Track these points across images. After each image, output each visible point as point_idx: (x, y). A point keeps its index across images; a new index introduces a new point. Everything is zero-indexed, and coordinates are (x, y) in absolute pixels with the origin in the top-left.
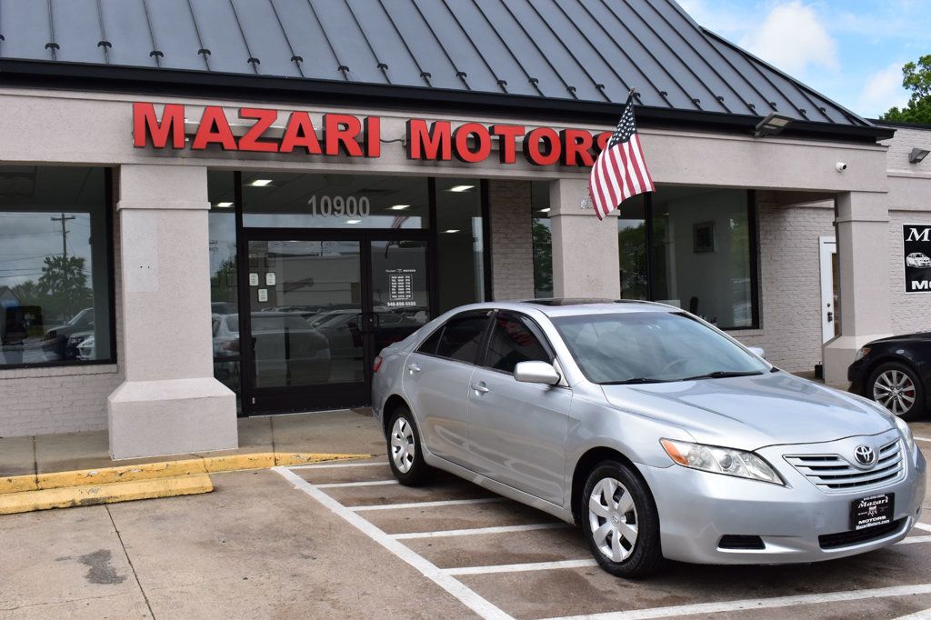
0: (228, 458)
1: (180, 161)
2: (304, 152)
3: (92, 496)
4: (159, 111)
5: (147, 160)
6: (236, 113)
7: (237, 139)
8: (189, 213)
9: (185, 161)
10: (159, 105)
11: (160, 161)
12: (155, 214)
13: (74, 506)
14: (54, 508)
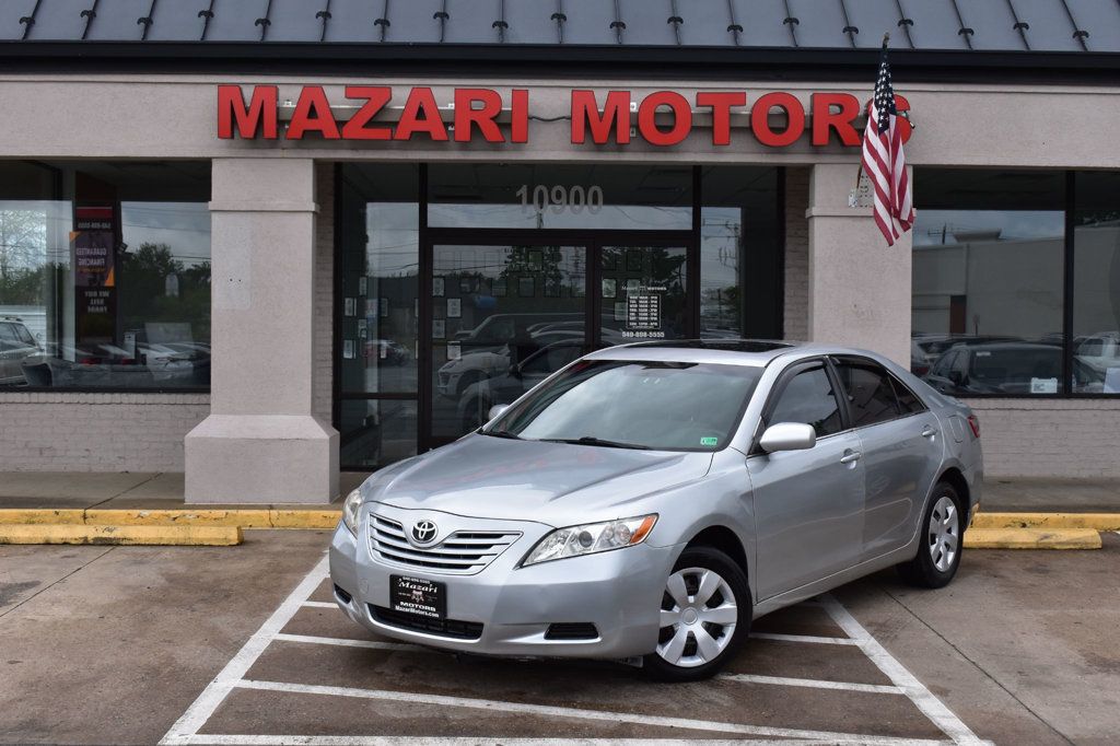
0: (299, 512)
1: (279, 153)
2: (422, 138)
3: (106, 535)
4: (248, 93)
5: (242, 153)
6: (342, 91)
7: (340, 124)
8: (288, 217)
9: (286, 153)
10: (248, 85)
11: (255, 153)
12: (249, 216)
13: (85, 543)
14: (65, 544)
